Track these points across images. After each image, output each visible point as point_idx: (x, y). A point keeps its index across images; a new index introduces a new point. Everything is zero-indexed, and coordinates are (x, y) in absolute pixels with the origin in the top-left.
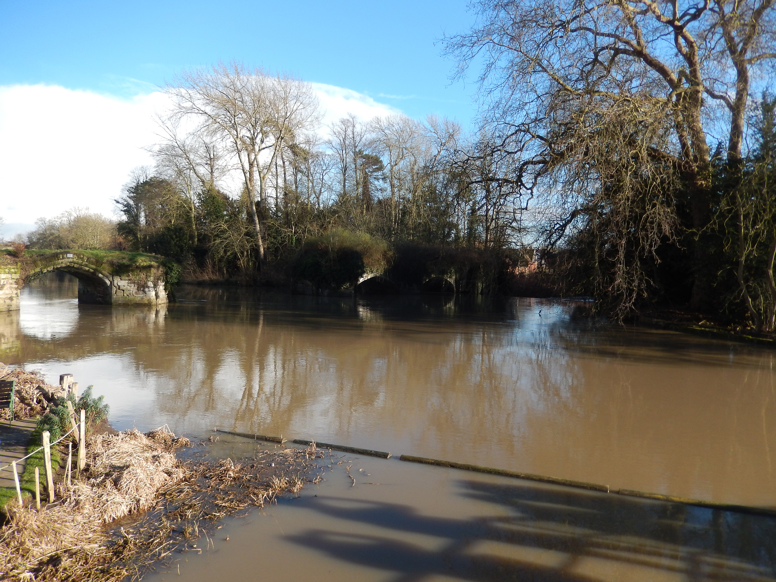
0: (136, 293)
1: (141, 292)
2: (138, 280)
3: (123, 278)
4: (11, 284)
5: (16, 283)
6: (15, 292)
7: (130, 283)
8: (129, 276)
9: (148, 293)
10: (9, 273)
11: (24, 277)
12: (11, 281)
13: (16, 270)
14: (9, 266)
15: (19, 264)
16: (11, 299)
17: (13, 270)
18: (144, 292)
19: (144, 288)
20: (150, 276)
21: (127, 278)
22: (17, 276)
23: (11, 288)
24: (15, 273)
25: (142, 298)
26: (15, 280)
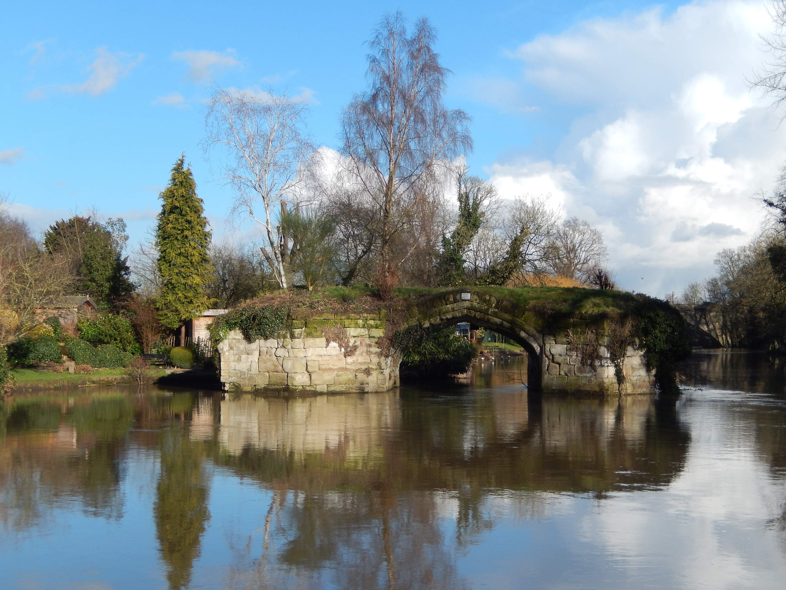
0: (579, 370)
1: (588, 368)
2: (584, 344)
3: (559, 339)
4: (370, 346)
5: (379, 344)
6: (375, 360)
7: (570, 350)
8: (567, 336)
9: (599, 369)
10: (364, 327)
11: (390, 334)
12: (367, 341)
13: (378, 322)
14: (365, 315)
15: (384, 311)
16: (367, 372)
17: (372, 322)
18: (593, 367)
19: (593, 360)
20: (603, 336)
21: (565, 340)
22: (379, 333)
23: (369, 353)
24: (377, 327)
25: (590, 381)
26: (376, 340)
